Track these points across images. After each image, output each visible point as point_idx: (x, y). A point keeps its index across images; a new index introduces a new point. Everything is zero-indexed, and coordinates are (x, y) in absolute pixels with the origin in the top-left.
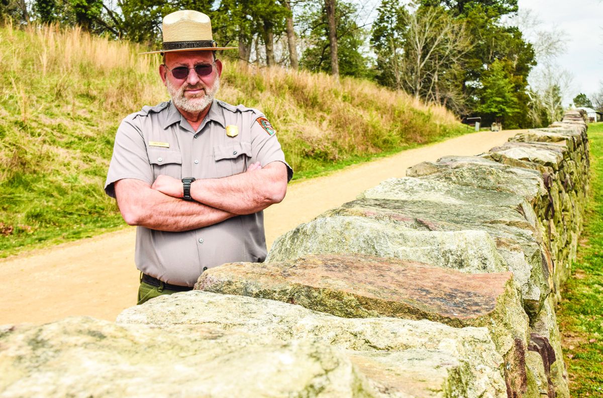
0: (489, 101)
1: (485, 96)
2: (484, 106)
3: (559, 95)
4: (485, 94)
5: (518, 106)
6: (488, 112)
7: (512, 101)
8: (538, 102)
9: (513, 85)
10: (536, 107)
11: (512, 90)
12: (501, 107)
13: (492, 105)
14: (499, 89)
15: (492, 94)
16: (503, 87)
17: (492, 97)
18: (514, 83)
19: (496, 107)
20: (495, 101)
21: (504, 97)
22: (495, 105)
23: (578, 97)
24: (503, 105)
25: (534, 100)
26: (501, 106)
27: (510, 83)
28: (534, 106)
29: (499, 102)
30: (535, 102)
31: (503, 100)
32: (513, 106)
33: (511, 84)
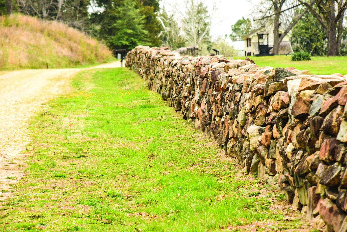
0: (119, 33)
1: (115, 26)
2: (113, 37)
3: (207, 21)
4: (115, 25)
5: (149, 40)
6: (119, 44)
7: (143, 33)
8: (173, 32)
9: (144, 16)
10: (171, 40)
11: (143, 22)
12: (132, 40)
13: (123, 37)
14: (129, 20)
15: (122, 25)
16: (134, 19)
17: (122, 29)
18: (146, 14)
19: (127, 39)
20: (126, 33)
21: (134, 29)
22: (126, 37)
23: (239, 23)
24: (134, 38)
25: (167, 29)
26: (132, 38)
27: (141, 13)
28: (168, 38)
29: (130, 35)
30: (170, 32)
31: (135, 33)
32: (145, 39)
33: (142, 15)
